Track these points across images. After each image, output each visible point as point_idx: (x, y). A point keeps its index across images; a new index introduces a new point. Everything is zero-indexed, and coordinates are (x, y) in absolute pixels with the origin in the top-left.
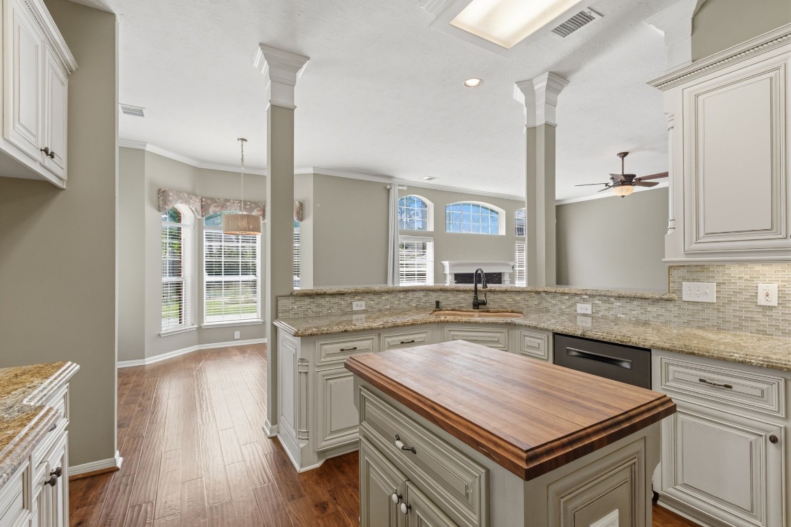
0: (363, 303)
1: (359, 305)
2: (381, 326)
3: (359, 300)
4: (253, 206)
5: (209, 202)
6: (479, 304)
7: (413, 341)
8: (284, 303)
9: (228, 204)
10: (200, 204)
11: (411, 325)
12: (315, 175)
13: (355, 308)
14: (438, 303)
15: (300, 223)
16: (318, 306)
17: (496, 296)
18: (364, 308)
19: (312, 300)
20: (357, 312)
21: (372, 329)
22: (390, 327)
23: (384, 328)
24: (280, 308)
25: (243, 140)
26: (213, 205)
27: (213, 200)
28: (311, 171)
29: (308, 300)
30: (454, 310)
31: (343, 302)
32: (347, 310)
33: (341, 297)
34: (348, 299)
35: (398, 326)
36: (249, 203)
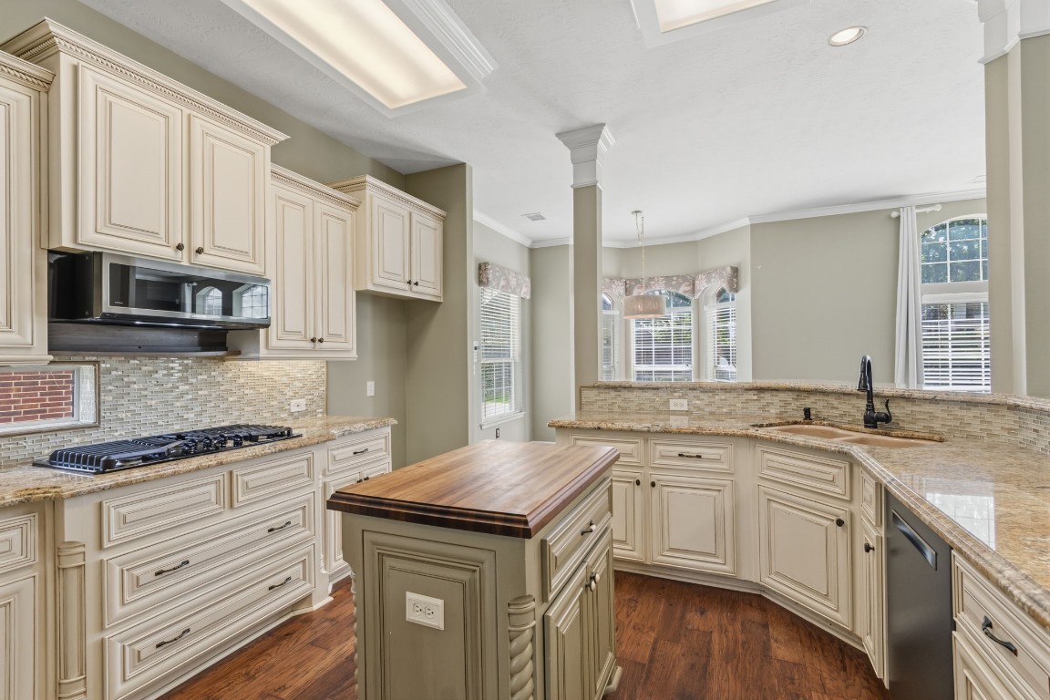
0: (685, 402)
1: (678, 404)
2: (646, 429)
3: (679, 397)
4: (680, 280)
5: (633, 283)
6: (879, 419)
7: (699, 457)
8: (589, 395)
9: (652, 282)
10: (623, 287)
11: (692, 433)
12: (753, 226)
13: (672, 408)
14: (807, 412)
15: (736, 295)
16: (624, 400)
17: (916, 408)
18: (686, 408)
19: (617, 393)
20: (675, 413)
21: (632, 431)
22: (656, 432)
23: (649, 431)
24: (584, 400)
25: (637, 212)
26: (636, 288)
27: (637, 281)
28: (746, 222)
29: (613, 393)
30: (833, 426)
31: (658, 398)
32: (662, 408)
33: (655, 391)
34: (663, 394)
35: (670, 432)
36: (675, 278)
